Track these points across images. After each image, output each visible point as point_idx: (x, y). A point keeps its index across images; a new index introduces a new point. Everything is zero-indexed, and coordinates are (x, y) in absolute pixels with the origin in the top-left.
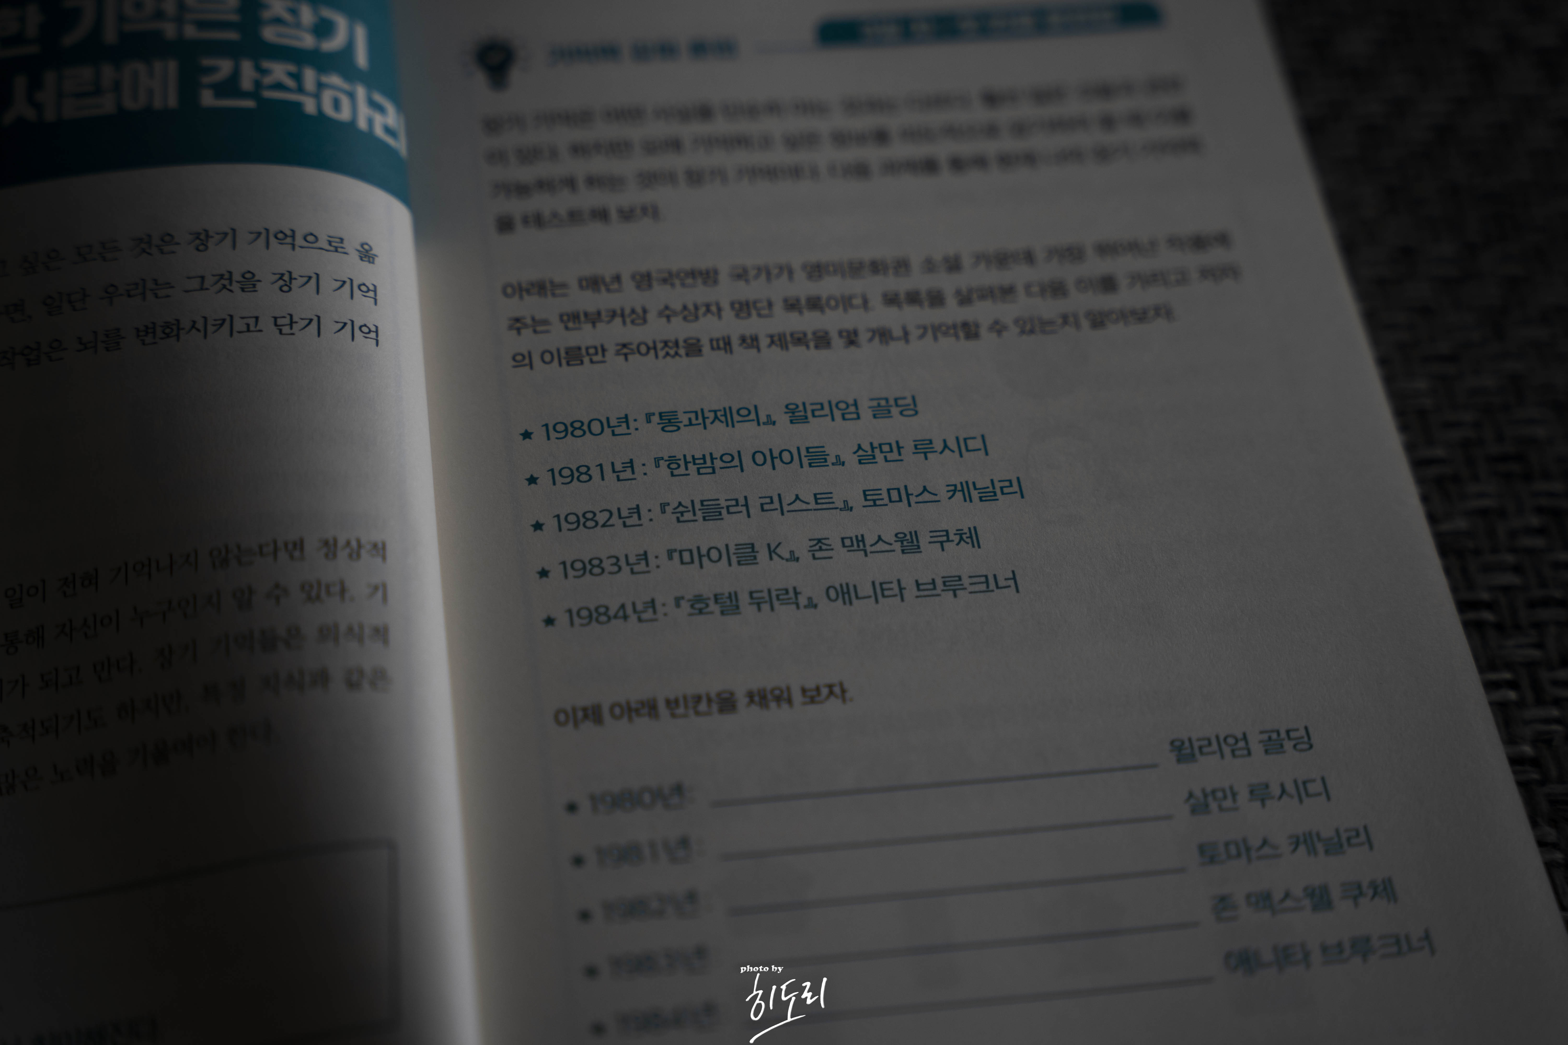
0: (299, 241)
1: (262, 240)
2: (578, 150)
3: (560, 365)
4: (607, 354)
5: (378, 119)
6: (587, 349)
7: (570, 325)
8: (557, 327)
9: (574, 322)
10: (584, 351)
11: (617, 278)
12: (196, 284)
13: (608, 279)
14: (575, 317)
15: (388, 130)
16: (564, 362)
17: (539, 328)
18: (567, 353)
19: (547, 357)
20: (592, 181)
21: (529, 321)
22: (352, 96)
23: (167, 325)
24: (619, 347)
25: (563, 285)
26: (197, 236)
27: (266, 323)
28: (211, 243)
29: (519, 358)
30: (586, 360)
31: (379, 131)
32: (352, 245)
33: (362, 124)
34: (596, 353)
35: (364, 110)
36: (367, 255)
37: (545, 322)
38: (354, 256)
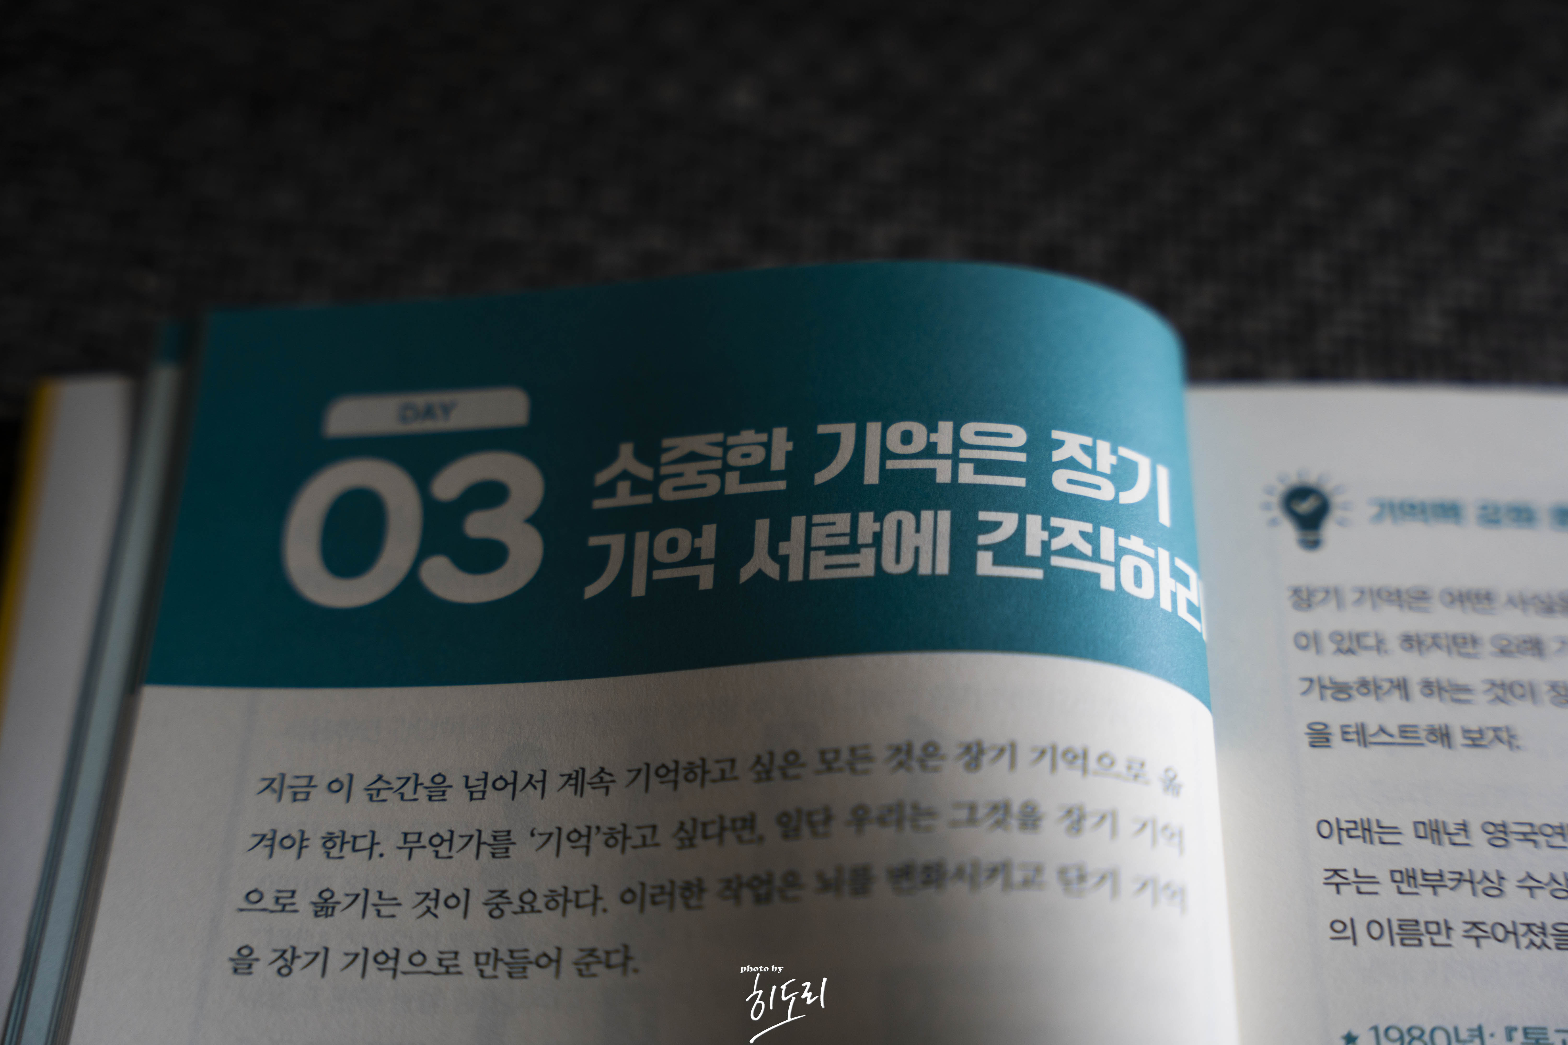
0: (1092, 763)
1: (1047, 761)
2: (1410, 642)
3: (1392, 943)
4: (1452, 933)
5: (1183, 594)
6: (1427, 923)
7: (1404, 887)
8: (1387, 888)
9: (1409, 885)
10: (1422, 928)
11: (1464, 827)
12: (963, 814)
13: (1452, 829)
14: (1410, 876)
15: (1193, 609)
16: (1397, 939)
17: (1364, 888)
18: (1400, 927)
19: (1375, 930)
20: (1430, 687)
21: (1351, 876)
22: (1154, 563)
23: (927, 869)
24: (1469, 927)
25: (1395, 830)
26: (968, 749)
27: (1050, 876)
28: (986, 759)
29: (1339, 927)
30: (1426, 939)
31: (1183, 612)
32: (1154, 772)
33: (1166, 604)
34: (1439, 933)
35: (1168, 584)
36: (1171, 785)
37: (1372, 880)
38: (1157, 787)
